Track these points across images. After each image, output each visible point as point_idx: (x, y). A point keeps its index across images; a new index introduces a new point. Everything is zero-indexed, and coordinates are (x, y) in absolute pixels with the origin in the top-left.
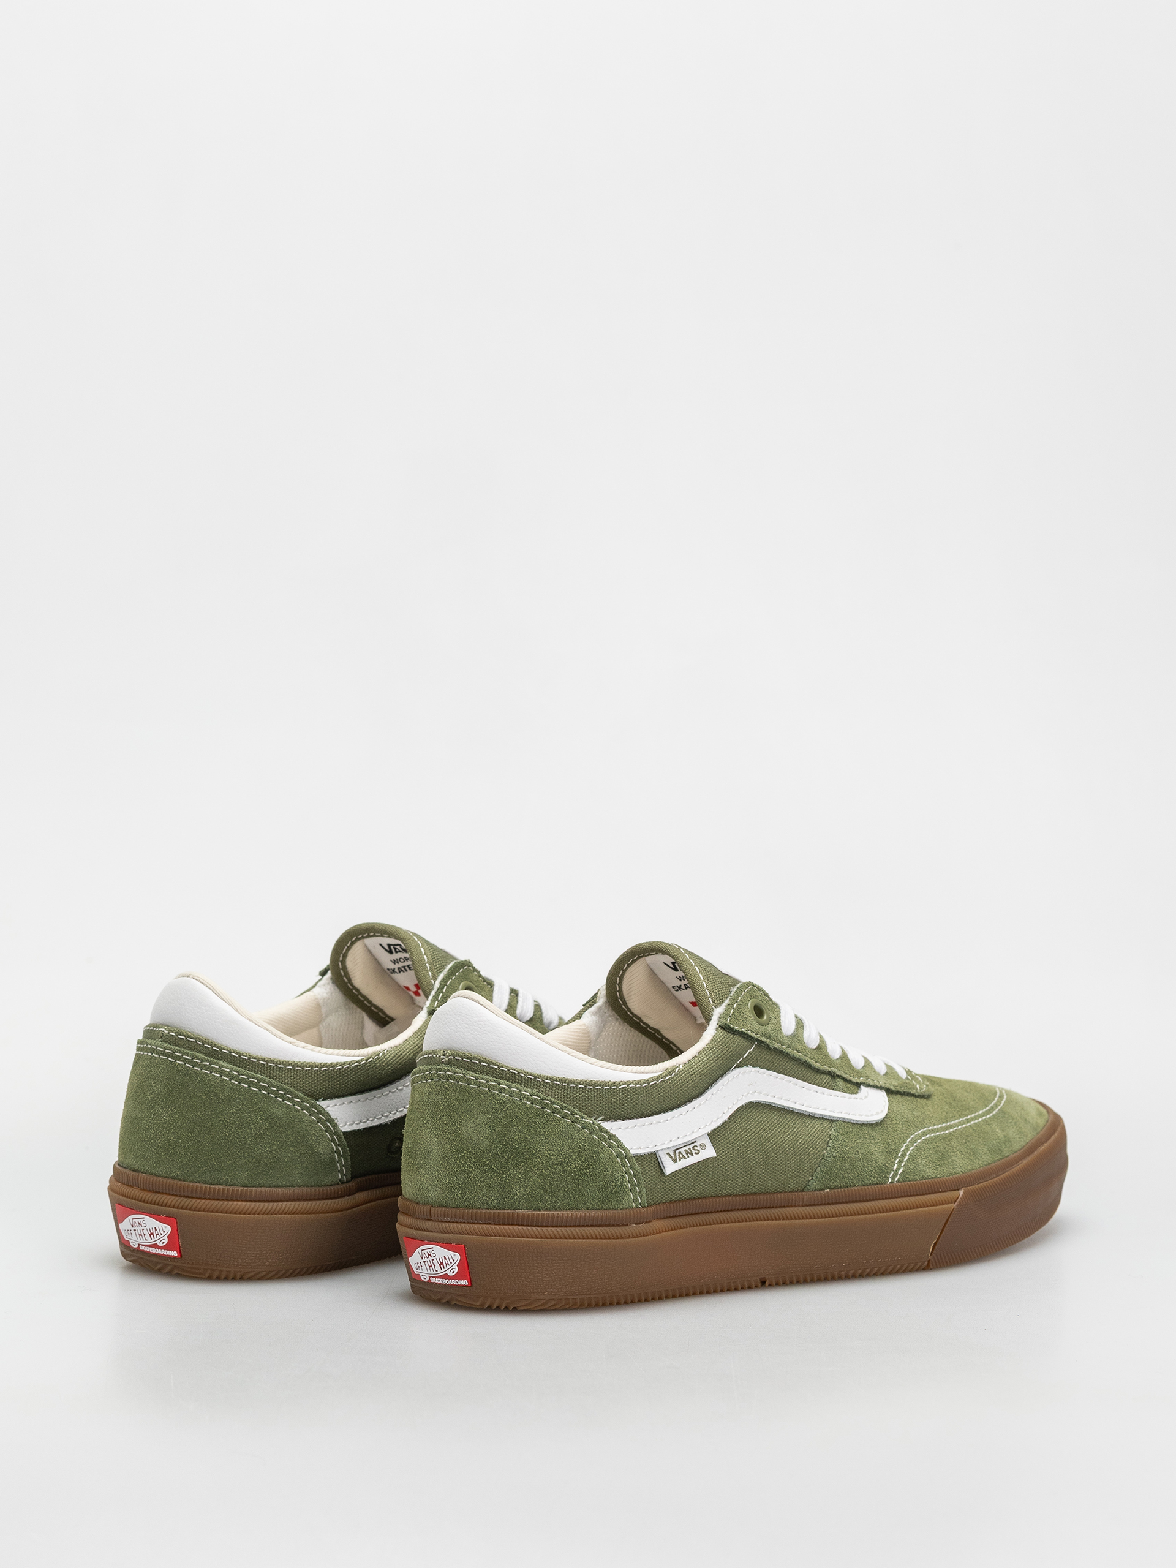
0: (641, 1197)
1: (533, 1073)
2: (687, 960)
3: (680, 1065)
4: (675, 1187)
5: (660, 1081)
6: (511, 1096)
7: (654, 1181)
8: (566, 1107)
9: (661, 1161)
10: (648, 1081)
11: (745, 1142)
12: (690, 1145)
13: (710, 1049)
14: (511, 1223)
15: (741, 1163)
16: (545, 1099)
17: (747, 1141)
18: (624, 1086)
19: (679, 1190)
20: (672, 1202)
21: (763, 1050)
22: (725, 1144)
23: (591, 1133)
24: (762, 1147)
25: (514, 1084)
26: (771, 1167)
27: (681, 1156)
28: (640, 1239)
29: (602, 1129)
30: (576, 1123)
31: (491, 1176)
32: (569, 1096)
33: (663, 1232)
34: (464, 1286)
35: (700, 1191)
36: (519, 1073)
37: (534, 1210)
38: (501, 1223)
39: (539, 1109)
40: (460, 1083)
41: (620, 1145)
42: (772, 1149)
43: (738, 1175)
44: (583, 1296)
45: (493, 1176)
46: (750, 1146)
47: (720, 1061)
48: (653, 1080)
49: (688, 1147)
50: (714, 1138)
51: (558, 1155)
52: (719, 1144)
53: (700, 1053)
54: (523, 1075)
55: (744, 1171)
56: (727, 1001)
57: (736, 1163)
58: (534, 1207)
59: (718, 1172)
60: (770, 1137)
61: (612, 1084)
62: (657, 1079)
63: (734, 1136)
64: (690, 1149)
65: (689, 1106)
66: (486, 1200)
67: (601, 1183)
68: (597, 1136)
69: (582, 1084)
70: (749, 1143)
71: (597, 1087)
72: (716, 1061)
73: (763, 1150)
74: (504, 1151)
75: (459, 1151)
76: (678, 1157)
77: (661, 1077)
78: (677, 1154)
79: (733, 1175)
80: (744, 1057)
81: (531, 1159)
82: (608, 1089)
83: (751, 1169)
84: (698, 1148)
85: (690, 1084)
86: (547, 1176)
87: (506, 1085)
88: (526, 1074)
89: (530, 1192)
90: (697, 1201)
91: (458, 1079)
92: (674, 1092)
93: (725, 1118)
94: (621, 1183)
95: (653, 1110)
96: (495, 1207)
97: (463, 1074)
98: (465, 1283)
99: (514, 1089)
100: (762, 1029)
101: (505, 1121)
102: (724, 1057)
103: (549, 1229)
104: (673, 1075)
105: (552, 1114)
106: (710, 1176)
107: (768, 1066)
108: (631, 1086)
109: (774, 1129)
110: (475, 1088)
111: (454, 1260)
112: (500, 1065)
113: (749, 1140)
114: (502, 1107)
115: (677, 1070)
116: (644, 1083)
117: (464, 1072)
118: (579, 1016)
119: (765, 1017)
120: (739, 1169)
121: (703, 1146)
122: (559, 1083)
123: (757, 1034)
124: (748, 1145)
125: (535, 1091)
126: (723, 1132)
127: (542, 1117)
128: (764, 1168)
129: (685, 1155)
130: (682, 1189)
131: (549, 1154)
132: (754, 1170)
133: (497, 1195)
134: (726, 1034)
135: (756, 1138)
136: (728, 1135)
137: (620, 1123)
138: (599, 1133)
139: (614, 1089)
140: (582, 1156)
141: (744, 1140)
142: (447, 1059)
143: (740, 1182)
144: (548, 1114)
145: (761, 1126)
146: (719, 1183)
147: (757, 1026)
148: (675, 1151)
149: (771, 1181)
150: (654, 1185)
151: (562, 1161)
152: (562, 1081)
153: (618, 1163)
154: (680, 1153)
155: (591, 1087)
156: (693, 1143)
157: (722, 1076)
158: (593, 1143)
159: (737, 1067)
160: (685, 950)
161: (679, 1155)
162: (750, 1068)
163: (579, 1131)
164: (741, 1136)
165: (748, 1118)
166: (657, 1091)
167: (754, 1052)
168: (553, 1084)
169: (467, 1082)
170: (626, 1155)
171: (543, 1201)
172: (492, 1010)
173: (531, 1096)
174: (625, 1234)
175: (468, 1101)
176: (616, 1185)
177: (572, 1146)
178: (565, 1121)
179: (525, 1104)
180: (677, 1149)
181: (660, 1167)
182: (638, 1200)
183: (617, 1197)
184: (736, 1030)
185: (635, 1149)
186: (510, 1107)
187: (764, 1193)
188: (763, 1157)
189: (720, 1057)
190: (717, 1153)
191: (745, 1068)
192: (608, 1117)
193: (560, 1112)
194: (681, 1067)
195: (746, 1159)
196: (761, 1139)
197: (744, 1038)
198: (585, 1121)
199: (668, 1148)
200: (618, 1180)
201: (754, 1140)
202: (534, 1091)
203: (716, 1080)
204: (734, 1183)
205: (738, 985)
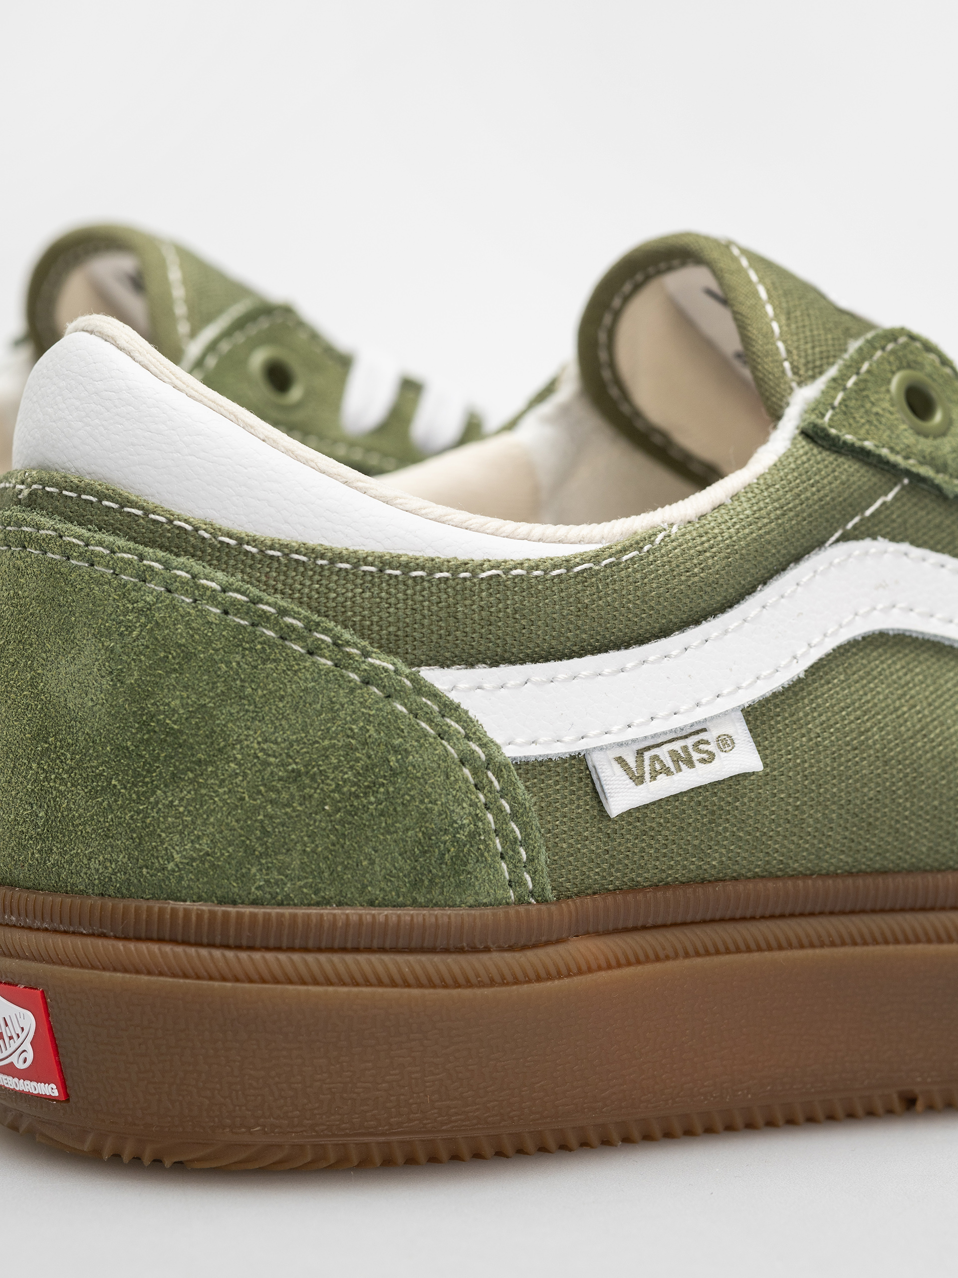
0: (534, 873)
1: (236, 529)
2: (741, 270)
3: (672, 525)
4: (643, 850)
5: (605, 563)
6: (169, 591)
7: (580, 834)
8: (318, 624)
9: (599, 779)
10: (567, 563)
11: (854, 735)
12: (686, 737)
13: (764, 487)
14: (155, 936)
15: (841, 791)
16: (261, 601)
17: (862, 733)
18: (494, 572)
19: (657, 859)
20: (635, 888)
21: (927, 501)
22: (795, 740)
23: (389, 696)
24: (904, 750)
25: (182, 559)
26: (927, 804)
27: (658, 767)
28: (525, 988)
29: (422, 688)
30: (346, 668)
31: (109, 805)
32: (333, 595)
33: (600, 968)
34: (49, 1098)
35: (722, 863)
36: (196, 529)
37: (220, 903)
38: (131, 935)
39: (244, 627)
40: (50, 555)
41: (472, 731)
42: (933, 757)
43: (831, 821)
44: (366, 1139)
45: (115, 807)
46: (870, 747)
47: (791, 520)
48: (583, 561)
49: (681, 743)
50: (763, 723)
51: (288, 756)
52: (779, 738)
53: (735, 497)
54: (206, 535)
55: (848, 811)
56: (832, 372)
57: (827, 790)
58: (219, 893)
59: (773, 812)
60: (927, 724)
61: (458, 567)
62: (596, 558)
63: (824, 718)
64: (685, 748)
65: (693, 634)
66: (97, 870)
67: (410, 833)
68: (405, 705)
69: (372, 565)
70: (867, 739)
71: (414, 574)
72: (777, 518)
73: (906, 759)
74: (142, 741)
75: (41, 735)
76: (647, 769)
77: (607, 553)
78: (647, 762)
79: (817, 821)
80: (868, 513)
81: (211, 763)
82: (447, 579)
83: (870, 806)
84: (712, 748)
85: (696, 575)
86: (256, 810)
87: (157, 561)
88: (216, 531)
89: (207, 854)
90: (711, 889)
91: (43, 545)
92: (645, 594)
93: (798, 669)
94: (472, 835)
95: (584, 640)
96: (119, 890)
97: (55, 530)
98: (50, 1090)
99: (179, 573)
100: (925, 445)
101: (149, 658)
102: (803, 511)
103: (257, 956)
104: (646, 548)
105: (281, 641)
106: (751, 821)
107: (938, 543)
108: (514, 572)
109: (943, 704)
110: (80, 567)
111: (23, 1029)
112: (151, 507)
113: (868, 730)
114: (143, 620)
115: (660, 537)
116: (555, 567)
117: (59, 526)
118: (511, 425)
119: (938, 417)
120: (834, 807)
121: (726, 742)
122: (304, 559)
123: (907, 458)
124: (862, 743)
125: (236, 580)
126: (790, 706)
127: (250, 649)
128: (908, 805)
129: (669, 763)
130: (665, 855)
131: (262, 750)
132: (877, 810)
133: (122, 858)
134: (815, 451)
135: (887, 725)
136: (806, 715)
137: (482, 673)
138: (413, 696)
139: (465, 579)
140: (357, 760)
141: (852, 731)
142: (26, 492)
143: (837, 841)
144: (267, 642)
145: (904, 694)
146: (776, 842)
147: (909, 438)
148: (640, 753)
149: (930, 841)
150: (577, 842)
151: (299, 771)
152: (315, 553)
153: (466, 781)
154: (656, 758)
155: (398, 572)
156: (697, 732)
157: (797, 559)
158: (391, 724)
159: (845, 538)
160: (745, 252)
161: (652, 764)
162: (882, 544)
163: (352, 690)
164: (843, 719)
165: (868, 673)
166: (594, 589)
167: (899, 504)
168: (290, 560)
169: (63, 554)
170: (490, 759)
171: (244, 878)
172: (146, 362)
173: (224, 591)
174: (478, 976)
175: (63, 602)
176: (455, 840)
177: (328, 729)
178: (314, 663)
179: (203, 614)
180: (648, 748)
181: (597, 793)
182: (524, 884)
183: (457, 873)
184: (845, 443)
185: (521, 745)
186: (164, 619)
187: (909, 872)
188: (906, 775)
189: (790, 510)
190: (766, 765)
191: (867, 543)
192: (447, 655)
193: (300, 638)
194: (675, 529)
195: (857, 781)
196: (903, 729)
197: (869, 464)
198: (371, 665)
199: (620, 745)
200: (462, 827)
201: (881, 730)
202: (231, 580)
203: (782, 568)
204: (821, 841)
205: (869, 335)
